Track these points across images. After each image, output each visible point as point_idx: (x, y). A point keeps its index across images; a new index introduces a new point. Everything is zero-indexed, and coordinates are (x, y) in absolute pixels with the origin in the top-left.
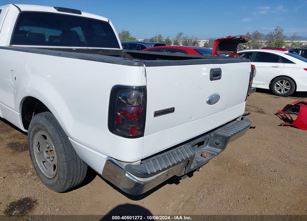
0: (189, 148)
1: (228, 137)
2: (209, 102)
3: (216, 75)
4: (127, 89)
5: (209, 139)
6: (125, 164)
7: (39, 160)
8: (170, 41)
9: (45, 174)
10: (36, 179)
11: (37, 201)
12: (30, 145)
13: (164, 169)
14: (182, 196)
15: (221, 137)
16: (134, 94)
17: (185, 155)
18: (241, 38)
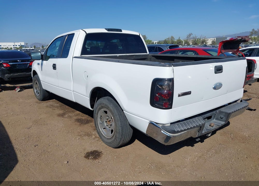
0: (201, 120)
1: (230, 113)
2: (215, 88)
3: (219, 70)
4: (162, 80)
5: (215, 114)
6: (161, 125)
7: (101, 127)
8: (181, 41)
9: (105, 136)
10: (98, 140)
11: (102, 152)
12: (96, 118)
13: (185, 130)
14: (197, 153)
15: (224, 113)
16: (166, 83)
17: (199, 123)
18: (242, 39)
